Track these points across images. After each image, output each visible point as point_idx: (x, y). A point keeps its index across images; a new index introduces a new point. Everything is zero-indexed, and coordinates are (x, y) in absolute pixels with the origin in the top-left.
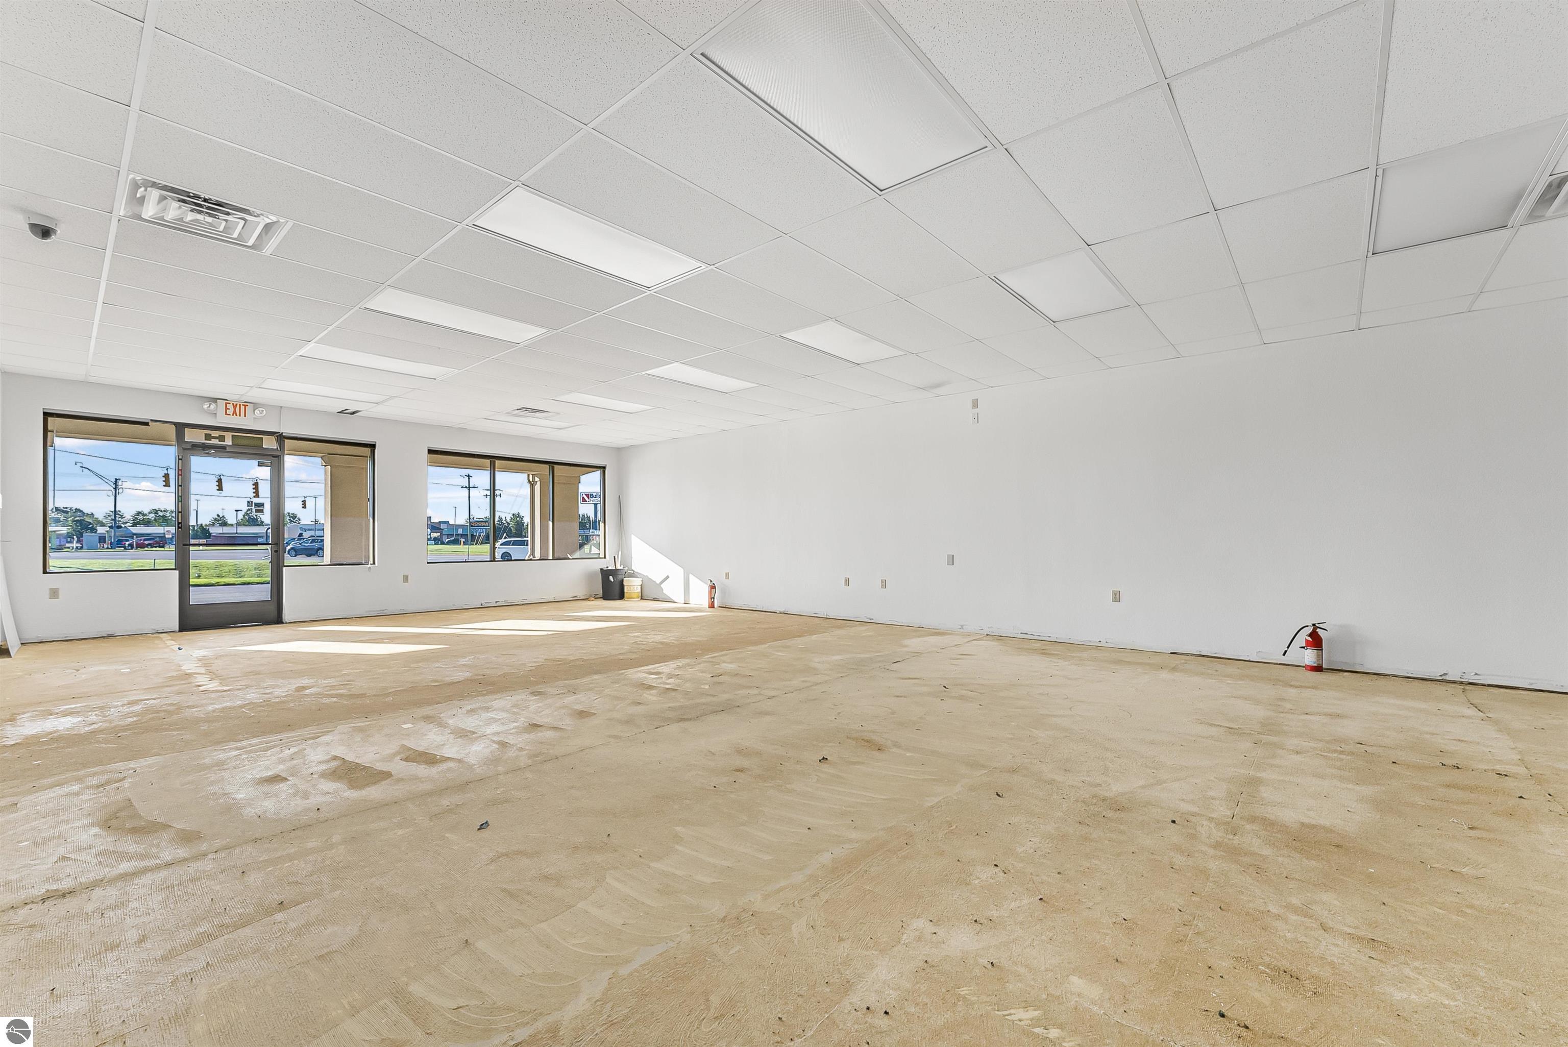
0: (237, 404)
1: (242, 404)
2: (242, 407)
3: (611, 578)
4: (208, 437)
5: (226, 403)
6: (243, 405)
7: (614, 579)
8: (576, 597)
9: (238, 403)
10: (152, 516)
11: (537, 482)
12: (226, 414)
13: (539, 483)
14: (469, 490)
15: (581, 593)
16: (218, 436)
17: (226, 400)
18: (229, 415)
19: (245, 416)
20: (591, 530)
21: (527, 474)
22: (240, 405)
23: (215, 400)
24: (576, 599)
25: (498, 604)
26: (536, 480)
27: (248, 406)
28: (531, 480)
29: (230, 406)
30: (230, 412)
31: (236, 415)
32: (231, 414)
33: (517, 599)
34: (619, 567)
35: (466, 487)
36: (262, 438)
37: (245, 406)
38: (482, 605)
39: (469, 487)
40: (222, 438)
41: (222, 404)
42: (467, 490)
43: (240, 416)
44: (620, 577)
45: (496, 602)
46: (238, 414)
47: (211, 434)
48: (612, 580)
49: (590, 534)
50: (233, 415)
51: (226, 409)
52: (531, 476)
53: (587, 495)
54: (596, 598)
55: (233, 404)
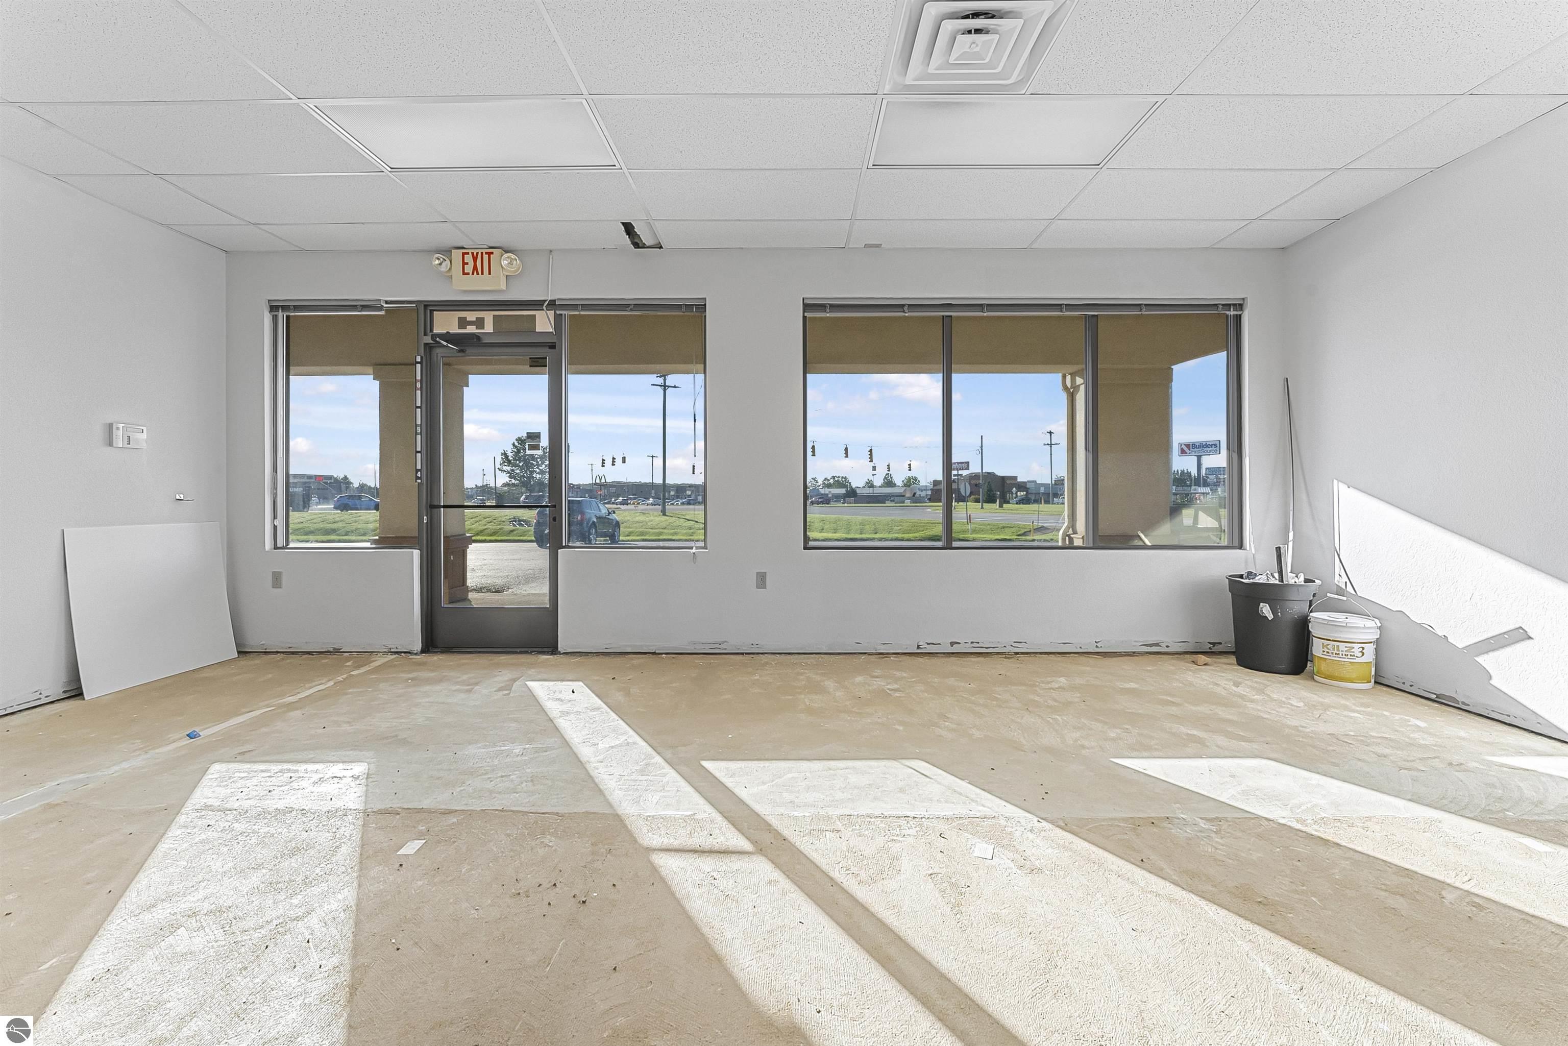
0: (477, 253)
1: (484, 251)
2: (486, 257)
3: (1266, 610)
4: (463, 323)
5: (464, 254)
6: (486, 253)
7: (1274, 612)
8: (1157, 645)
9: (480, 251)
10: (831, 481)
11: (1079, 386)
12: (464, 273)
13: (1082, 388)
14: (1051, 447)
15: (1172, 638)
16: (475, 320)
17: (463, 248)
18: (468, 274)
19: (490, 274)
20: (1193, 487)
21: (1060, 374)
22: (482, 253)
23: (447, 252)
24: (1155, 653)
25: (956, 649)
26: (1078, 383)
27: (492, 253)
28: (1069, 385)
29: (469, 259)
30: (469, 268)
31: (478, 274)
32: (471, 274)
33: (1002, 640)
34: (1290, 579)
35: (1048, 444)
36: (535, 316)
37: (489, 254)
38: (918, 647)
39: (1051, 444)
40: (480, 323)
41: (457, 255)
42: (1049, 447)
43: (482, 274)
44: (1297, 608)
45: (952, 644)
46: (480, 273)
47: (466, 318)
48: (1270, 617)
49: (1192, 492)
50: (473, 274)
51: (464, 264)
52: (1068, 378)
53: (1188, 446)
54: (1213, 651)
55: (473, 253)
